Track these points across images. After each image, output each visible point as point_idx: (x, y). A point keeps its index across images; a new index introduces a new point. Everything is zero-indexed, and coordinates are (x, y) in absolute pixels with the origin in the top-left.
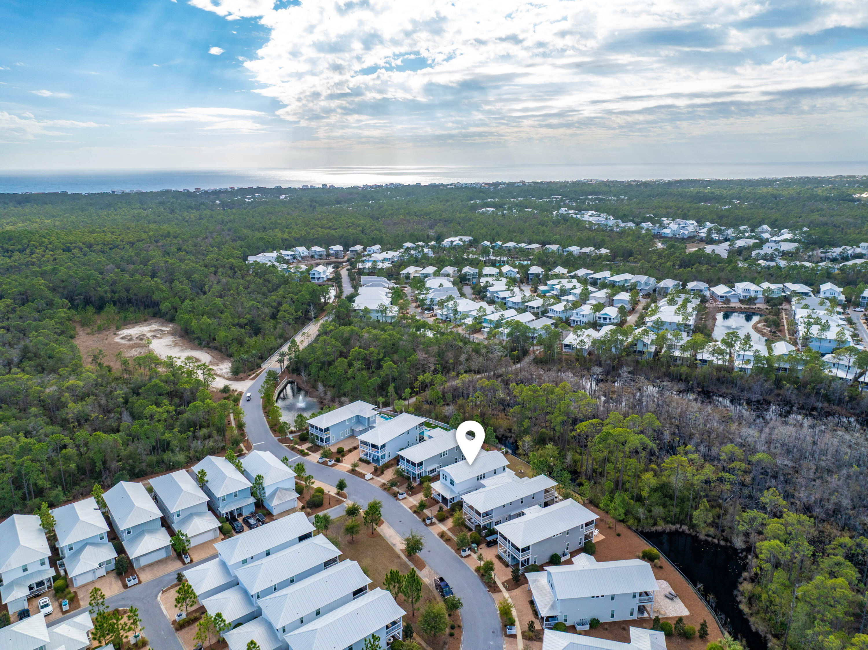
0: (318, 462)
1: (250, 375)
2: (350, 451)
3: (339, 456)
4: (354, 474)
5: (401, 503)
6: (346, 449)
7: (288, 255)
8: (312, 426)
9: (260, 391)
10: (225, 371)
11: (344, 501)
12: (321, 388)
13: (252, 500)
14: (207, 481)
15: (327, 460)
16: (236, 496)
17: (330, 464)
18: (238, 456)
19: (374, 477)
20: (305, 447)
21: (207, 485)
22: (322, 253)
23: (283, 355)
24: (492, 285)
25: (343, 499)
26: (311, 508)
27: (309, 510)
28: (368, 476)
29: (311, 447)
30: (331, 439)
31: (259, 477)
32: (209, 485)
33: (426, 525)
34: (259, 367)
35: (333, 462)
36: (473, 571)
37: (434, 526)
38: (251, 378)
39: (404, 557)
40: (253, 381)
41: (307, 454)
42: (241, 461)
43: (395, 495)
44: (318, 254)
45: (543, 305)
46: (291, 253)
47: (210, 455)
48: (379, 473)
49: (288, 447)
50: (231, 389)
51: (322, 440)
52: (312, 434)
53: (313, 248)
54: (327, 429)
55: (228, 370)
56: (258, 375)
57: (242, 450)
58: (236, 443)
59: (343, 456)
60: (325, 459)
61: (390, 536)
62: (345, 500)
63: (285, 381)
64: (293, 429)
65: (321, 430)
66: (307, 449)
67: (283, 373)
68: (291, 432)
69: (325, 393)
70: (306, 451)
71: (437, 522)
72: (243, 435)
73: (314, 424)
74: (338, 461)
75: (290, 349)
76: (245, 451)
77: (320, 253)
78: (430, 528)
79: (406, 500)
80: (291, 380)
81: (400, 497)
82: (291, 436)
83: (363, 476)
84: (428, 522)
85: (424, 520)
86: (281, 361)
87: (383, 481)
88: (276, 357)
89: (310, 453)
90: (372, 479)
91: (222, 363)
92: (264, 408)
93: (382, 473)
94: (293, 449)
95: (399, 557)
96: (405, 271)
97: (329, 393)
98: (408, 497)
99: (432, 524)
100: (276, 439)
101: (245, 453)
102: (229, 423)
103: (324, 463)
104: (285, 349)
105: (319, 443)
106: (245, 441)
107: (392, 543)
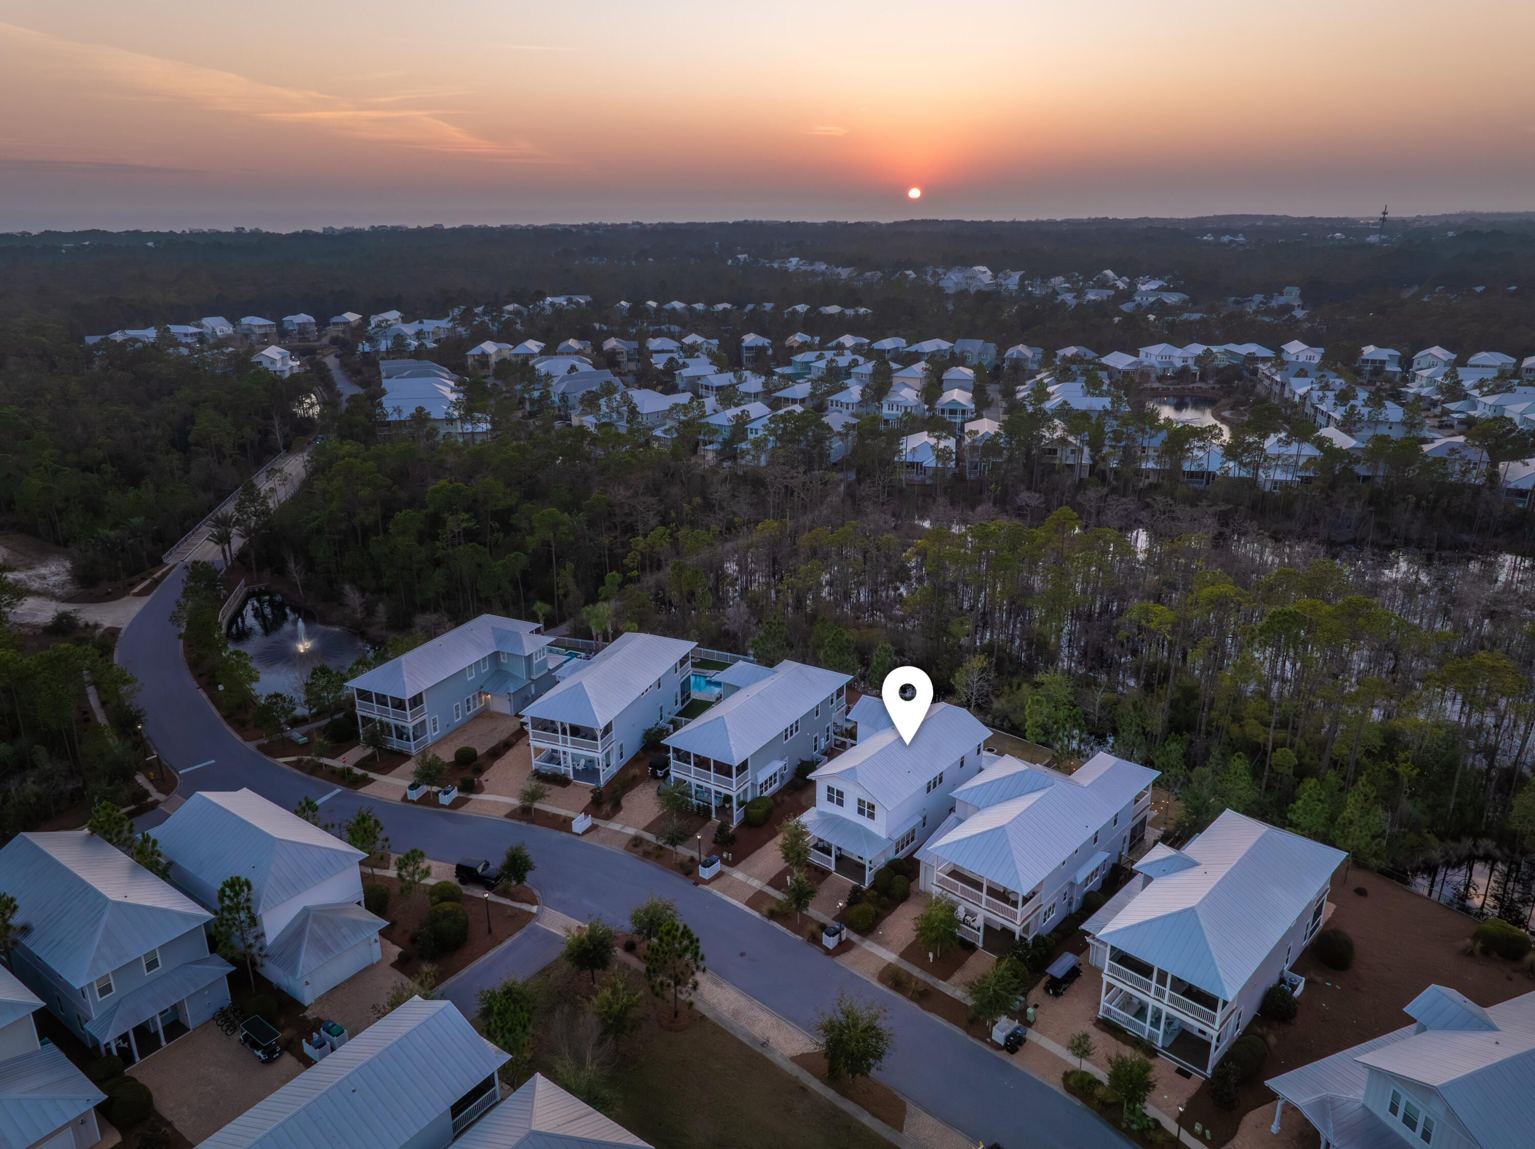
0: (405, 799)
1: (133, 585)
2: (496, 753)
3: (467, 774)
4: (532, 821)
5: (714, 890)
6: (480, 751)
7: (186, 335)
8: (365, 695)
9: (174, 619)
10: (53, 580)
11: (531, 915)
12: (353, 597)
13: (220, 969)
14: (26, 929)
15: (435, 789)
16: (152, 964)
17: (445, 800)
18: (131, 815)
19: (597, 822)
20: (349, 759)
21: (27, 942)
22: (268, 330)
23: (224, 523)
24: (685, 365)
25: (525, 907)
26: (432, 959)
27: (426, 968)
28: (581, 823)
29: (372, 757)
30: (429, 726)
31: (236, 886)
32: (35, 945)
33: (828, 952)
34: (160, 563)
35: (455, 793)
36: (1062, 1092)
37: (854, 953)
38: (136, 590)
39: (816, 1085)
40: (146, 599)
41: (366, 781)
42: (153, 833)
43: (688, 869)
44: (258, 331)
45: (812, 395)
46: (192, 329)
47: (26, 829)
48: (607, 808)
49: (297, 765)
50: (81, 623)
51: (401, 733)
52: (367, 720)
53: (246, 320)
54: (417, 700)
55: (64, 577)
56: (156, 583)
57: (147, 794)
58: (123, 773)
59: (480, 771)
60: (425, 788)
61: (736, 1013)
62: (534, 909)
63: (240, 590)
64: (301, 711)
65: (399, 704)
66: (359, 765)
67: (231, 570)
68: (296, 722)
69: (369, 611)
70: (358, 771)
71: (855, 937)
72: (140, 745)
73: (374, 690)
74: (470, 787)
75: (240, 508)
76: (155, 795)
77: (262, 331)
78: (844, 960)
79: (723, 879)
80: (256, 587)
81: (705, 873)
82: (297, 735)
83: (564, 824)
84: (830, 942)
85: (815, 940)
86: (223, 539)
87: (631, 831)
88: (206, 529)
89: (372, 775)
90: (593, 827)
91: (42, 562)
92: (195, 665)
93: (617, 807)
94: (315, 769)
95: (803, 1090)
96: (476, 351)
97: (381, 608)
98: (726, 869)
99: (844, 947)
100: (251, 746)
101: (157, 802)
102: (86, 716)
103: (429, 800)
104: (229, 508)
105: (395, 743)
106: (150, 765)
107: (754, 1040)
